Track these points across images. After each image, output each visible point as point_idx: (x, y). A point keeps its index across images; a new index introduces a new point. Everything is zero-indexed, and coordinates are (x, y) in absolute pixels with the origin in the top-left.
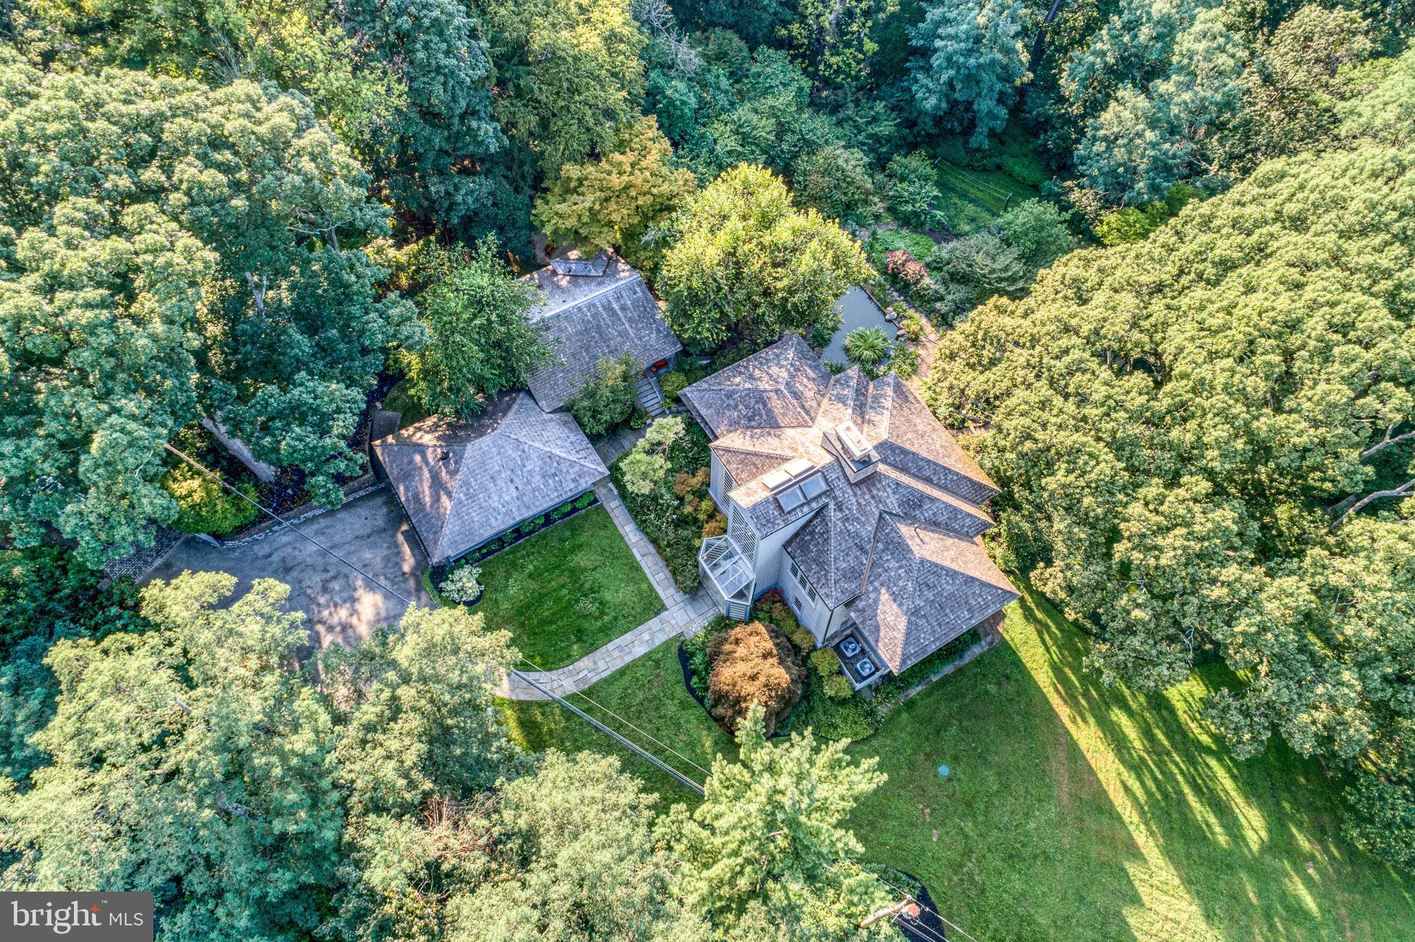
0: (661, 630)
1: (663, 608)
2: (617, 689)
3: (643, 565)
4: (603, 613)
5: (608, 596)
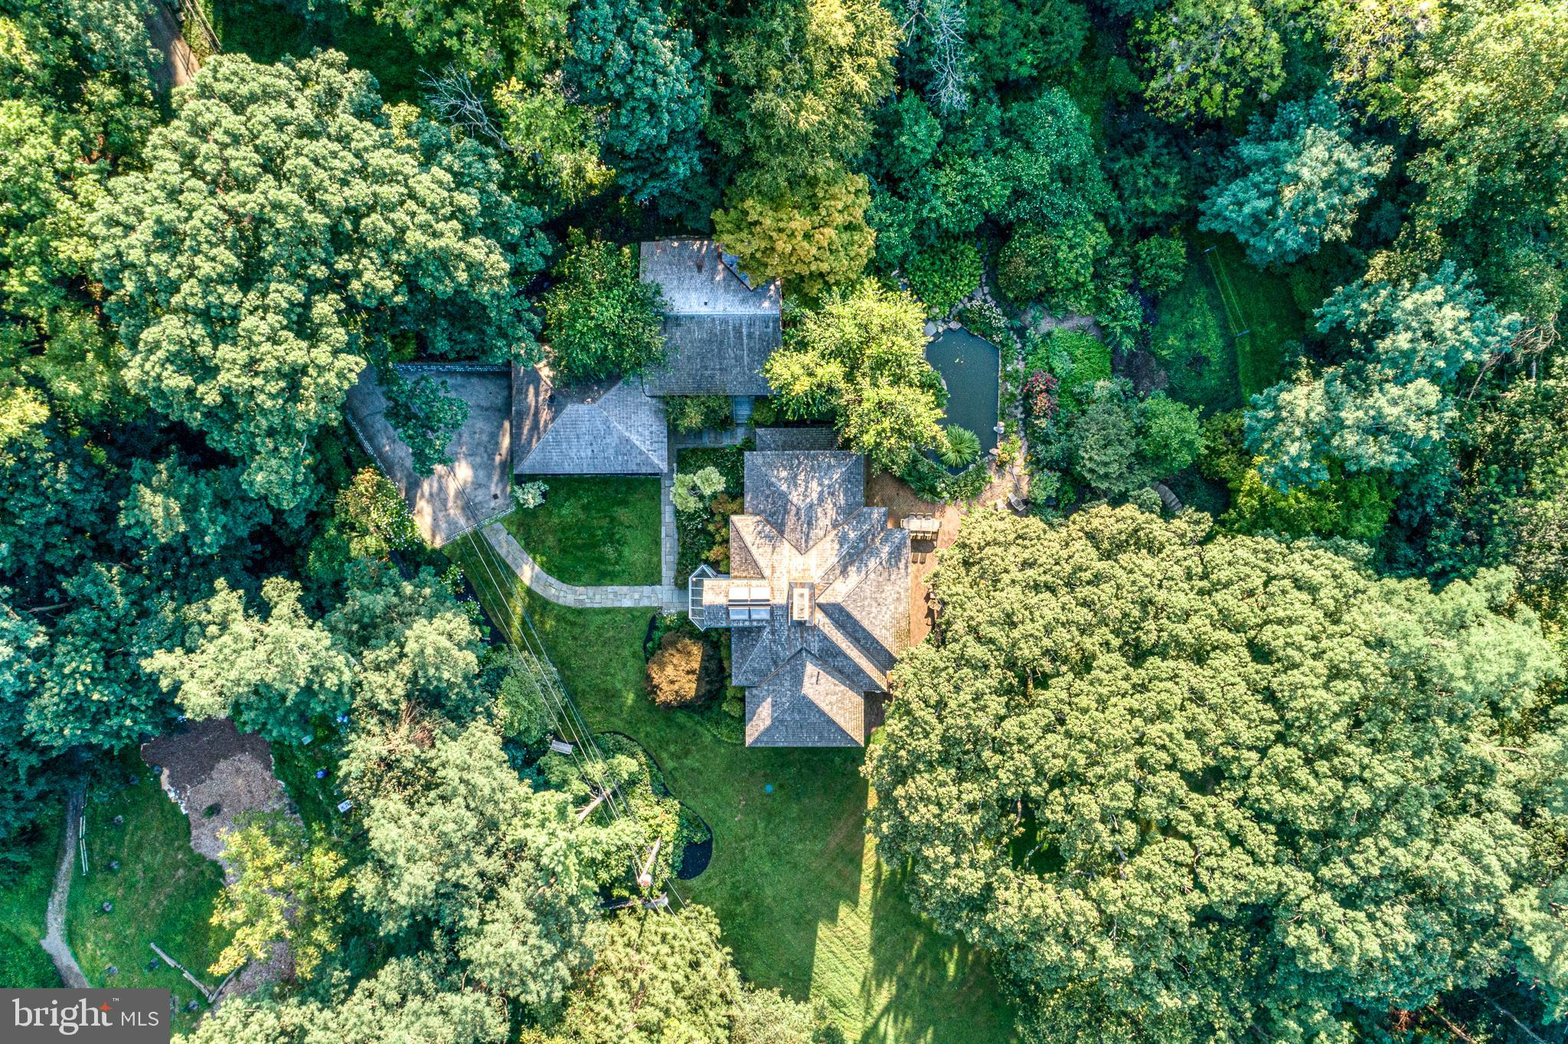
0: (649, 597)
1: (659, 583)
2: (598, 620)
3: (663, 542)
4: (617, 563)
5: (626, 552)
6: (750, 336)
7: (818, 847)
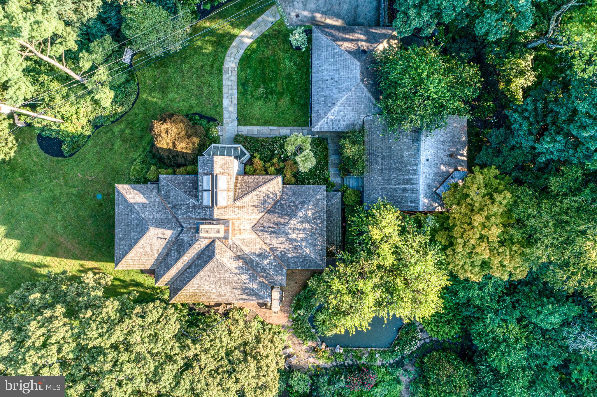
0: (230, 117)
1: (239, 125)
2: (214, 83)
3: (266, 128)
4: (253, 96)
5: (260, 103)
6: (405, 190)
7: (59, 229)
